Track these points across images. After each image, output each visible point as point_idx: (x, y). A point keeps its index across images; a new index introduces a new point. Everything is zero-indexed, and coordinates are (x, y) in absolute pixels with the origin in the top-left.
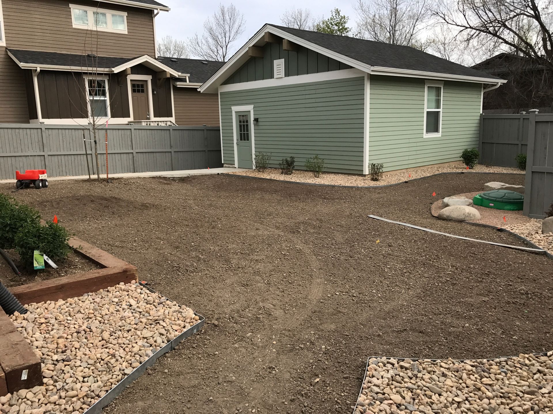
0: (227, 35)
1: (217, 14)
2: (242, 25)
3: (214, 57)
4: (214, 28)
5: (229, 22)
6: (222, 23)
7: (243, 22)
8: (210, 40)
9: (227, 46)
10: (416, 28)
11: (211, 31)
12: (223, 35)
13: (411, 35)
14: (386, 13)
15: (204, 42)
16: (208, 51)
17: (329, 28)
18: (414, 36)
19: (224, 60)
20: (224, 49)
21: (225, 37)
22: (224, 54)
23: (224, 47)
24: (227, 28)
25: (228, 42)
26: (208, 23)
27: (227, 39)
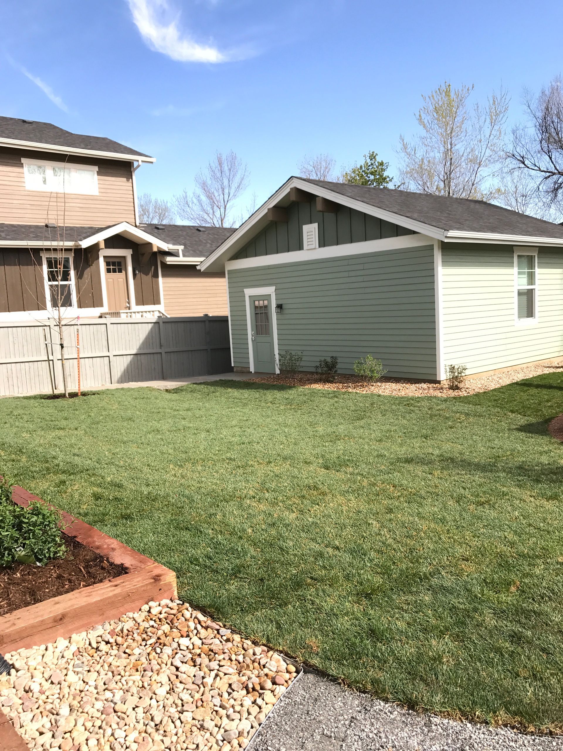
0: (226, 191)
1: (212, 164)
2: (245, 177)
3: (208, 219)
4: (209, 182)
5: (228, 174)
6: (218, 174)
7: (247, 174)
8: (203, 198)
9: (225, 207)
11: (204, 186)
12: (221, 190)
13: (474, 184)
14: (438, 155)
15: (195, 201)
16: (201, 213)
19: (222, 224)
20: (222, 210)
21: (223, 194)
22: (223, 216)
23: (222, 207)
24: (226, 182)
25: (228, 201)
26: (201, 176)
27: (226, 197)
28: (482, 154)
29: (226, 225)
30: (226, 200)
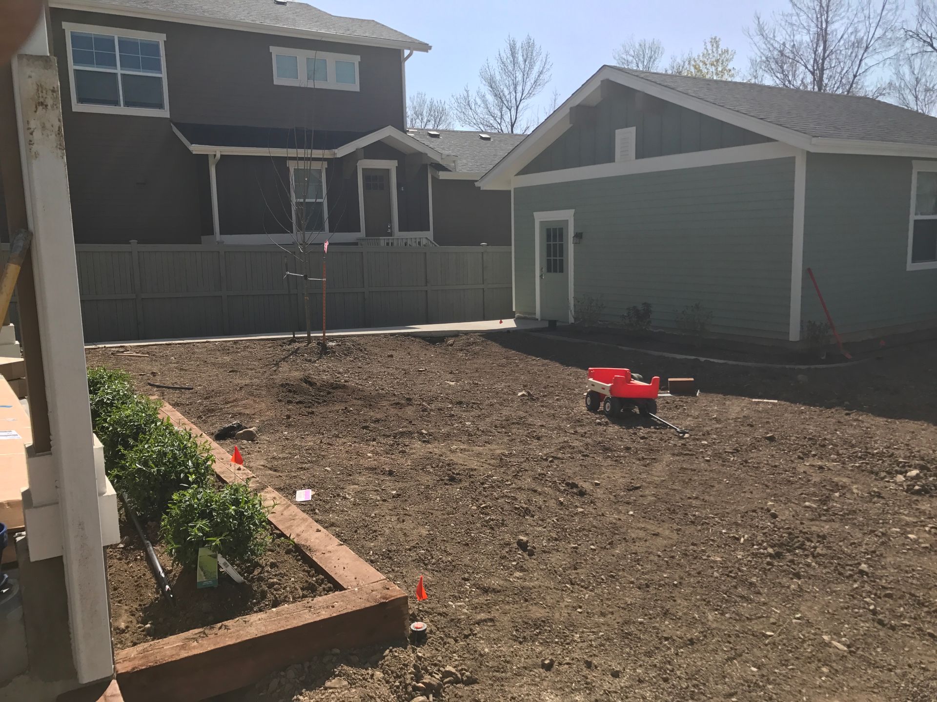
0: (519, 88)
1: (503, 54)
2: (545, 70)
3: (496, 125)
4: (498, 78)
5: (523, 67)
6: (510, 67)
7: (547, 66)
8: (490, 98)
9: (517, 107)
10: (863, 63)
11: (491, 83)
12: (512, 88)
13: (855, 76)
15: (479, 101)
16: (487, 116)
17: (700, 71)
18: (859, 78)
19: (512, 130)
20: (513, 112)
21: (516, 93)
22: (513, 120)
23: (513, 109)
24: (519, 77)
25: (521, 100)
26: (487, 69)
27: (519, 95)
28: (870, 36)
29: (518, 131)
30: (518, 100)
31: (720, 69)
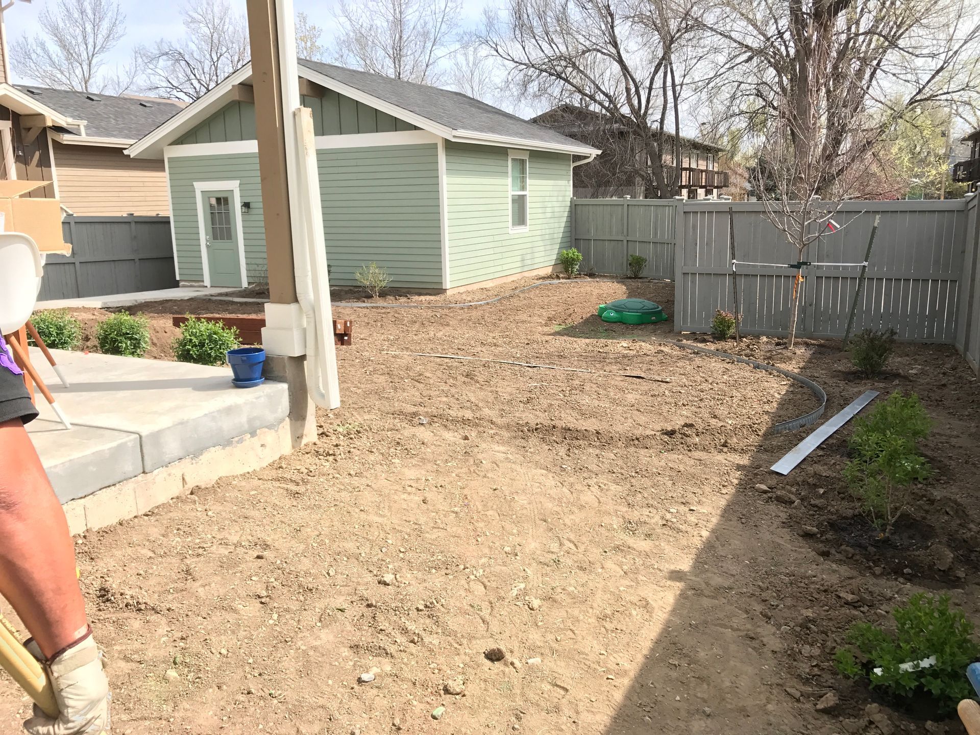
0: (90, 41)
2: (117, 22)
3: (64, 79)
4: (61, 25)
5: (91, 15)
6: (76, 15)
7: (120, 18)
8: (54, 48)
9: (90, 63)
11: (55, 31)
12: (80, 39)
13: (427, 66)
15: (39, 51)
16: (51, 68)
18: (430, 67)
19: (86, 87)
20: (85, 67)
21: (86, 44)
22: (87, 75)
23: (84, 63)
24: (89, 28)
25: (93, 55)
26: (47, 14)
27: (90, 47)
28: (437, 30)
29: (93, 90)
30: (90, 54)
31: (309, 44)
